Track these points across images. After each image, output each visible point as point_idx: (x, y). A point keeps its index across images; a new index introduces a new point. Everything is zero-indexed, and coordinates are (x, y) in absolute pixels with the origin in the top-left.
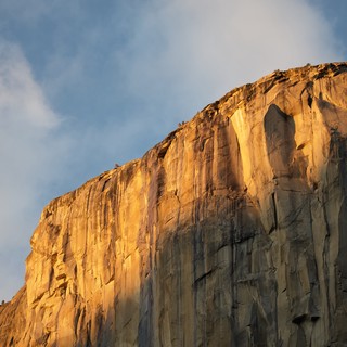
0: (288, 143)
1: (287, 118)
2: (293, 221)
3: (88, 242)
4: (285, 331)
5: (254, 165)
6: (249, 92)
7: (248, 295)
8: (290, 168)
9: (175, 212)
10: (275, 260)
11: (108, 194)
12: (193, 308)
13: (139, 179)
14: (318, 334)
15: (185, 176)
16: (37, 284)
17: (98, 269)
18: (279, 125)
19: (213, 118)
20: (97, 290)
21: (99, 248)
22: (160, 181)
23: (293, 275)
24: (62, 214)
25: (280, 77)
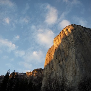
0: (68, 31)
1: (68, 29)
2: (70, 36)
3: (57, 40)
4: (71, 43)
5: (66, 33)
6: (65, 28)
7: (68, 41)
8: (69, 32)
9: (62, 37)
10: (69, 38)
11: (57, 37)
12: (65, 43)
13: (59, 36)
14: (73, 42)
15: (62, 35)
16: (55, 44)
17: (58, 42)
18: (67, 30)
19: (63, 31)
20: (58, 43)
21: (58, 41)
22: (61, 35)
23: (70, 39)
24: (55, 39)
25: (66, 27)
